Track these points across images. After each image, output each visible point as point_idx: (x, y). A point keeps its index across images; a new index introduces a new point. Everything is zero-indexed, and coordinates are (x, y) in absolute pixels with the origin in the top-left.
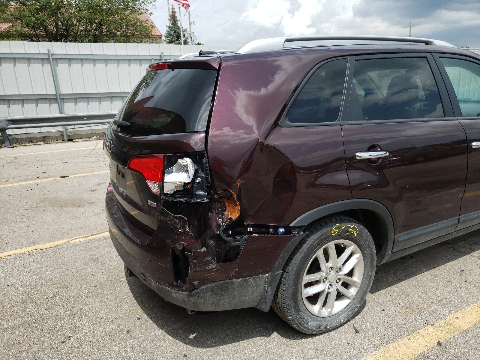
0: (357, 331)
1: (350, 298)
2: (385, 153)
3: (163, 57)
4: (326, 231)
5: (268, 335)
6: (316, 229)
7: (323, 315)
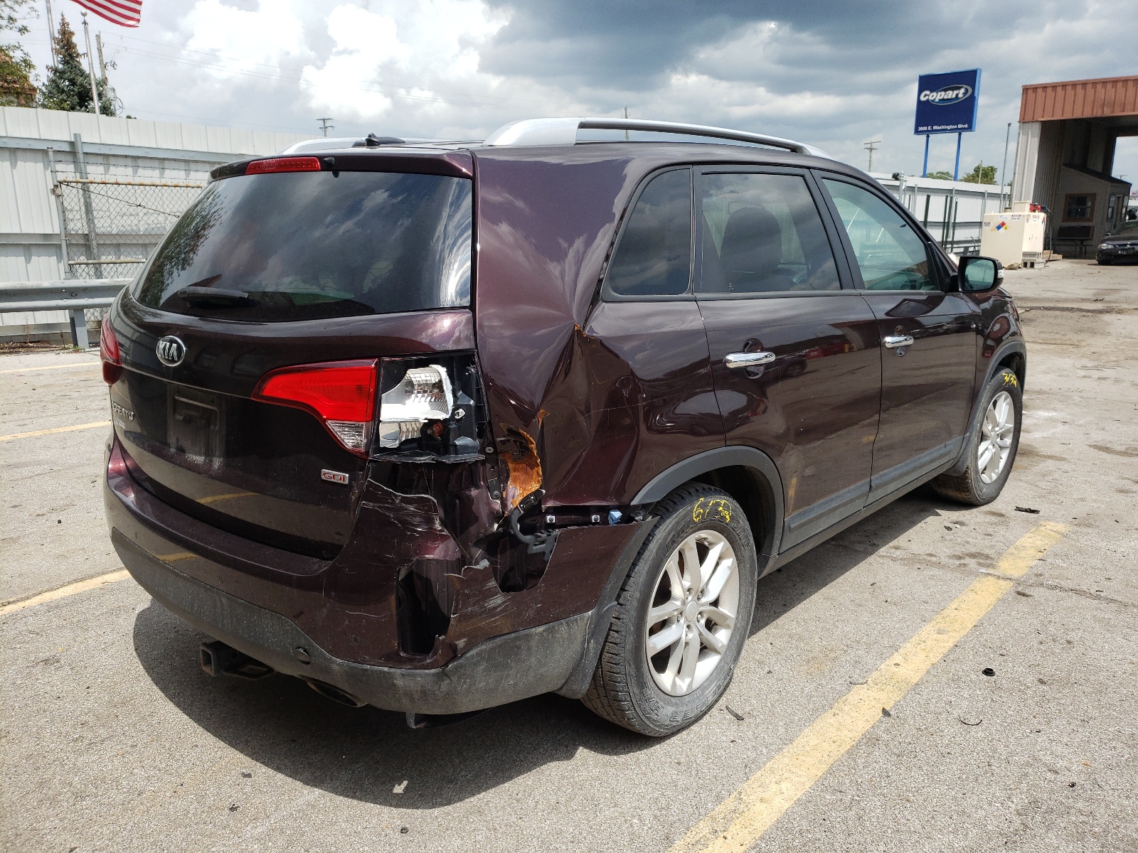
0: (739, 718)
1: (721, 651)
2: (766, 357)
3: (79, 145)
4: (684, 513)
5: (569, 755)
6: (668, 510)
7: (679, 693)
